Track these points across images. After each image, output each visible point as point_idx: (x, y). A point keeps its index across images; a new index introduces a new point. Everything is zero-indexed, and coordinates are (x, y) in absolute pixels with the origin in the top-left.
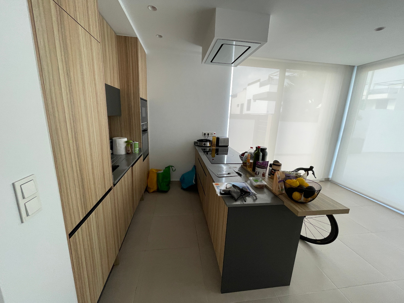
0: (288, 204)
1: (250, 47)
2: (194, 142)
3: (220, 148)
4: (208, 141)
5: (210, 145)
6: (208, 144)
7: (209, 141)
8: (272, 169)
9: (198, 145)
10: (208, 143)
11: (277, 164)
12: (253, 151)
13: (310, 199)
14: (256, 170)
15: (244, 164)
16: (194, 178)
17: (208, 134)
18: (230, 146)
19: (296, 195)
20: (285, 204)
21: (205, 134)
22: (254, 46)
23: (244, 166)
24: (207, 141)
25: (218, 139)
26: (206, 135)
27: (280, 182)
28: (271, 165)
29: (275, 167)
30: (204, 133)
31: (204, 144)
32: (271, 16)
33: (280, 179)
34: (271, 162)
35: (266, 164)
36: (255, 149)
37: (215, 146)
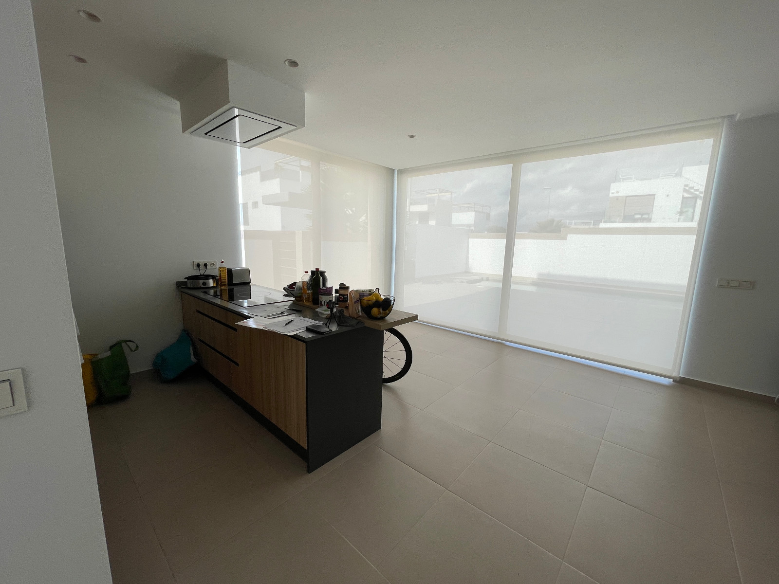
0: (369, 323)
1: (280, 127)
2: (177, 282)
3: (235, 289)
4: (211, 277)
5: (214, 285)
6: (211, 283)
7: (213, 277)
8: (340, 295)
9: (189, 286)
10: (211, 281)
11: (343, 287)
12: (307, 278)
13: (387, 311)
14: (321, 300)
15: (299, 299)
16: (192, 352)
17: (206, 265)
18: (253, 281)
19: (375, 311)
20: (366, 325)
21: (198, 265)
22: (285, 128)
23: (297, 301)
24: (208, 277)
25: (230, 272)
26: (202, 267)
27: (356, 302)
28: (337, 291)
29: (342, 292)
30: (195, 264)
31: (204, 284)
32: (306, 94)
33: (355, 300)
34: (336, 286)
35: (330, 291)
36: (310, 274)
37: (225, 285)
